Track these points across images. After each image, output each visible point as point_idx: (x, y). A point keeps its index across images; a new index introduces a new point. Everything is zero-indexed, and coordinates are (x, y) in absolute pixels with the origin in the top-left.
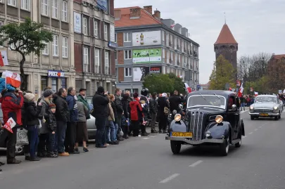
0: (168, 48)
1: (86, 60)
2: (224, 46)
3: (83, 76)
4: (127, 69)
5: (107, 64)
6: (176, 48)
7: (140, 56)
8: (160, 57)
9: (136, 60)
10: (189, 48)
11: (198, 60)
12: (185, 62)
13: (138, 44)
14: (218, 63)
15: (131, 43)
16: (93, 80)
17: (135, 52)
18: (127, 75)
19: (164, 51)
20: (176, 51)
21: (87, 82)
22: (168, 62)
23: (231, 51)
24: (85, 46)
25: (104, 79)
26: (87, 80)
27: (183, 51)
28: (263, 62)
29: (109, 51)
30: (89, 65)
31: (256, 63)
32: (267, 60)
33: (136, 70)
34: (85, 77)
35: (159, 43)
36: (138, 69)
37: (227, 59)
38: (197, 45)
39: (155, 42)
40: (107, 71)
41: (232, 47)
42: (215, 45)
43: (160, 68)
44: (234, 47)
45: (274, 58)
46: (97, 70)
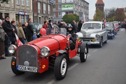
0: (76, 4)
1: (39, 8)
2: (99, 5)
3: (38, 15)
4: (59, 13)
5: (49, 10)
6: (79, 4)
7: (65, 7)
8: (73, 8)
9: (63, 9)
10: (85, 5)
11: (88, 10)
12: (83, 10)
13: (64, 2)
14: (97, 11)
15: (61, 2)
16: (42, 17)
17: (63, 5)
18: (59, 15)
19: (74, 5)
20: (79, 5)
21: (40, 18)
22: (76, 10)
23: (102, 6)
24: (39, 2)
25: (47, 16)
26: (40, 17)
27: (82, 6)
28: (114, 11)
29: (50, 4)
30: (41, 10)
31: (111, 11)
32: (115, 10)
33: (63, 13)
34: (39, 15)
35: (72, 2)
36: (64, 13)
37: (100, 10)
38: (88, 4)
39: (71, 1)
40: (49, 13)
41: (102, 5)
42: (96, 4)
43: (72, 12)
44: (103, 5)
45: (118, 9)
46: (44, 12)
